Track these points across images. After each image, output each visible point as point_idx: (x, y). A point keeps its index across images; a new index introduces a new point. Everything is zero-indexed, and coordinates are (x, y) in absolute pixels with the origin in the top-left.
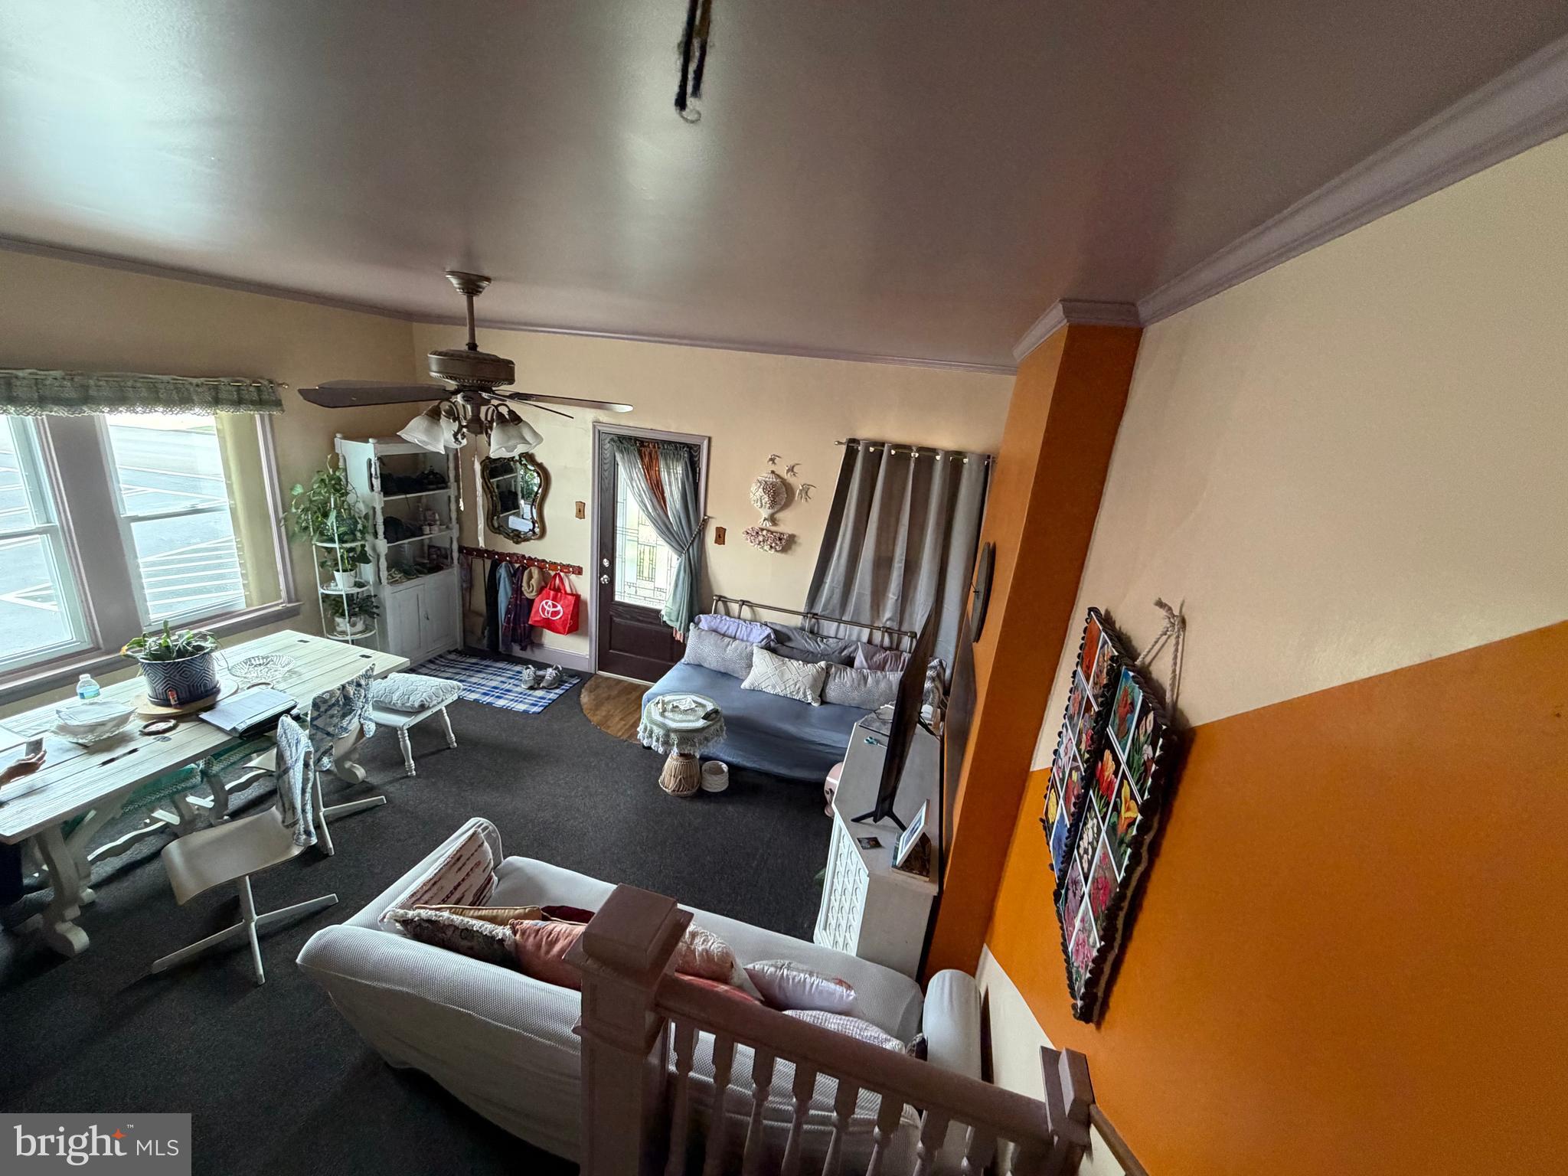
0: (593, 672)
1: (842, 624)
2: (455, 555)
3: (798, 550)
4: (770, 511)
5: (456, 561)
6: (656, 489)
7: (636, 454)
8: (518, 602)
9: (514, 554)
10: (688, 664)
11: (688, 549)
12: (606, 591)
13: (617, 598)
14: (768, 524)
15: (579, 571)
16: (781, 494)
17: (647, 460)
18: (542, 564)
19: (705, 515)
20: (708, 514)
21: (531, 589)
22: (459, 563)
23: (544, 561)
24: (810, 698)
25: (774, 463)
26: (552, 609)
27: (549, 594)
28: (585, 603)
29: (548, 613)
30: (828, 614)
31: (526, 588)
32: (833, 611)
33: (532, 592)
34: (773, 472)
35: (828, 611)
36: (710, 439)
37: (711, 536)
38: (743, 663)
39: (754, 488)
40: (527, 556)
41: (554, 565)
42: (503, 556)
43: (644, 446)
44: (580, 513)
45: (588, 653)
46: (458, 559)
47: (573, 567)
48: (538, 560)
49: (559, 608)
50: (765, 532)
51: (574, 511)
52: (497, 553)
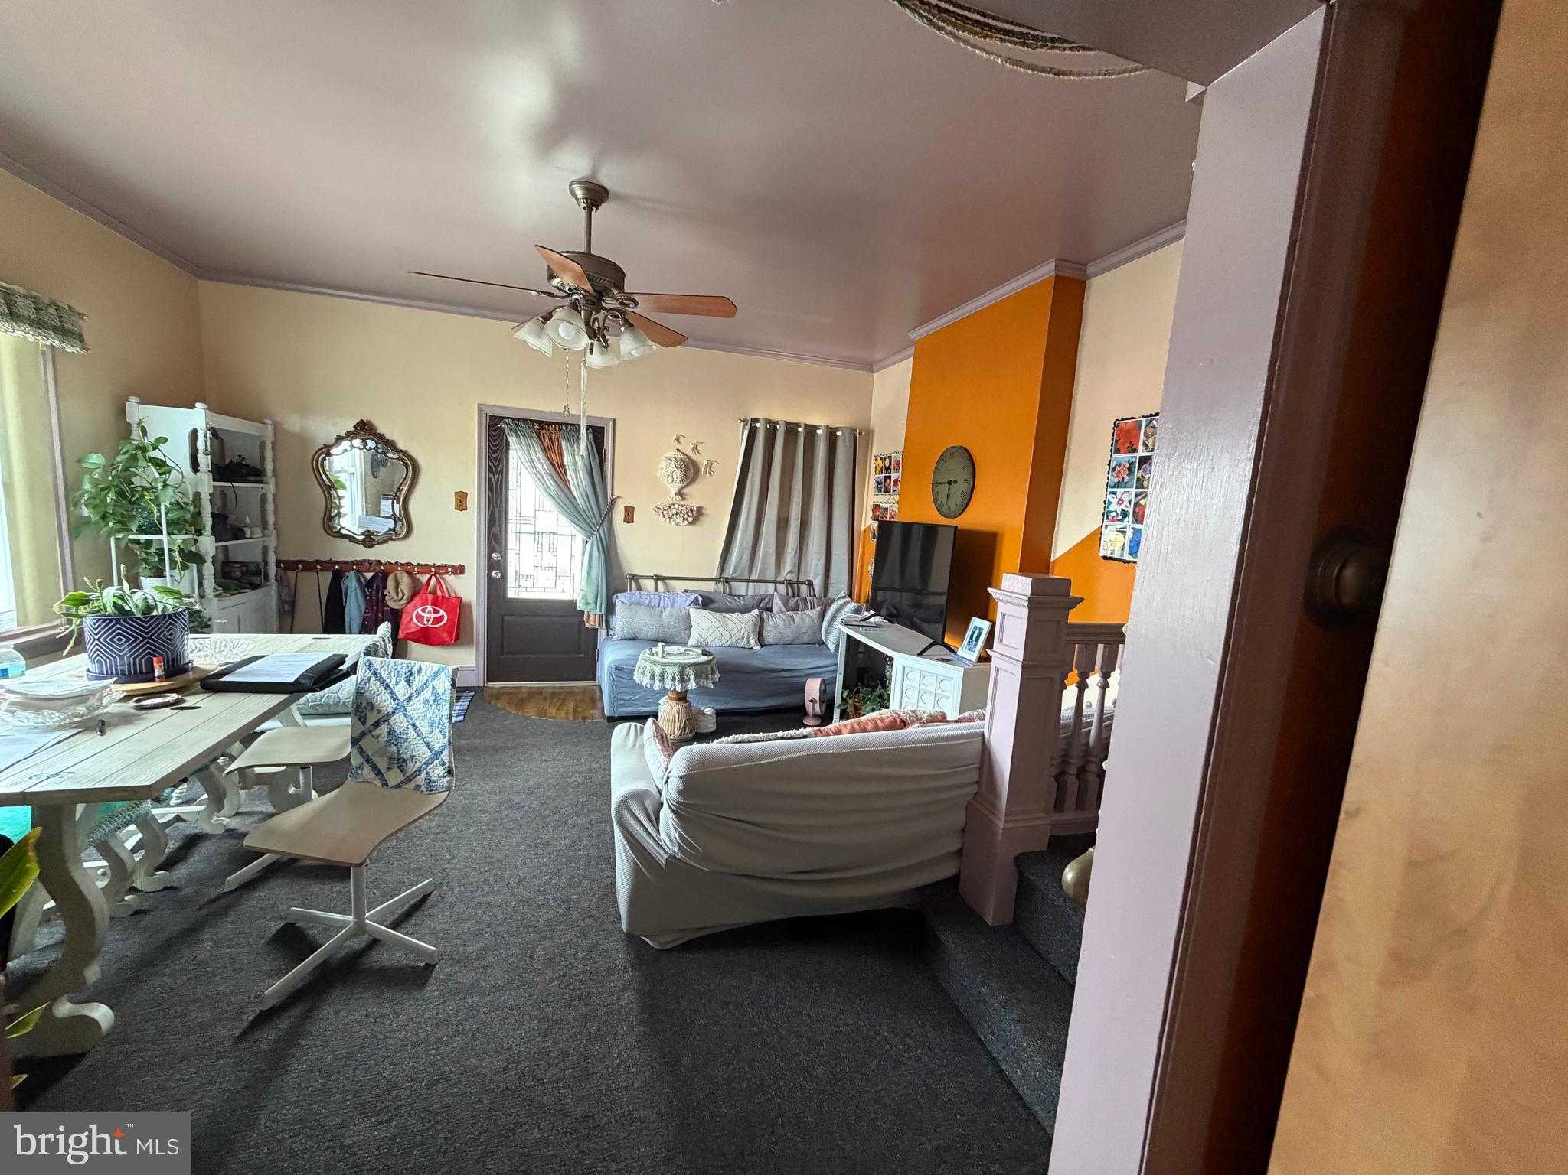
0: (481, 685)
1: (750, 584)
2: (272, 570)
3: (705, 521)
4: (680, 486)
5: (272, 577)
6: (559, 469)
7: (535, 436)
8: (380, 615)
9: (364, 561)
10: (621, 640)
11: (598, 530)
12: (495, 588)
13: (511, 595)
14: (678, 498)
15: (459, 570)
16: (690, 470)
17: (546, 442)
18: (408, 568)
19: (612, 495)
20: (616, 494)
21: (400, 595)
22: (276, 580)
23: (409, 564)
24: (752, 642)
25: (679, 442)
26: (433, 615)
27: (427, 599)
28: (469, 606)
29: (428, 621)
30: (739, 575)
31: (393, 594)
32: (743, 572)
33: (400, 600)
34: (678, 450)
35: (738, 573)
36: (614, 420)
37: (619, 515)
38: (681, 625)
39: (663, 464)
40: (383, 561)
41: (425, 568)
42: (347, 565)
43: (542, 429)
44: (461, 501)
45: (475, 665)
46: (276, 576)
47: (453, 566)
48: (402, 564)
49: (442, 612)
50: (676, 506)
51: (452, 502)
52: (337, 563)
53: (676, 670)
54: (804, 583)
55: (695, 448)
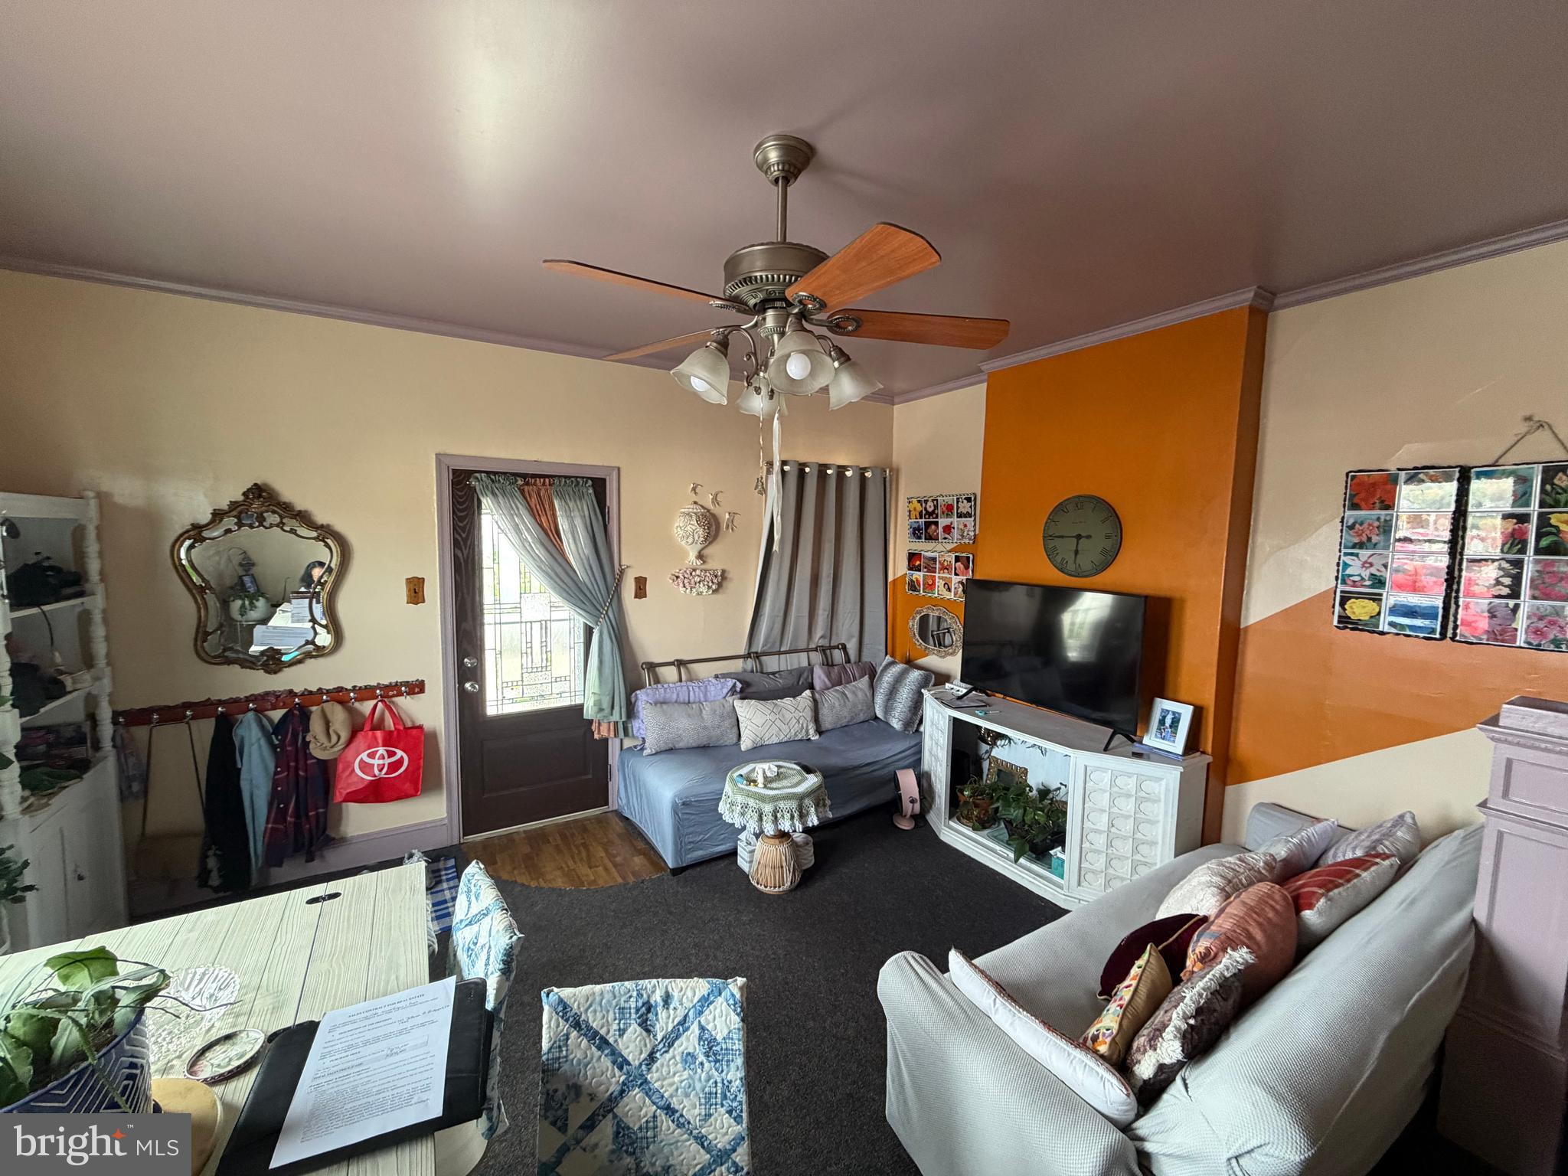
0: (456, 842)
1: (782, 656)
2: (107, 730)
3: (730, 586)
4: (700, 547)
5: (107, 744)
6: (551, 536)
7: (518, 494)
8: (301, 773)
9: (267, 694)
10: (656, 753)
11: (607, 612)
12: (468, 705)
13: (491, 711)
14: (699, 562)
15: (417, 688)
16: (712, 526)
17: (534, 501)
18: (339, 696)
19: (620, 565)
20: (623, 563)
21: (334, 738)
22: (114, 746)
23: (340, 689)
24: (811, 732)
25: (696, 493)
26: (387, 761)
27: (376, 738)
28: (433, 736)
29: (381, 770)
30: (770, 648)
31: (322, 738)
32: (774, 643)
33: (332, 747)
34: (695, 503)
35: (769, 645)
36: (619, 469)
37: (628, 588)
38: (727, 723)
39: (679, 522)
40: (296, 690)
41: (366, 693)
42: (238, 705)
43: (527, 484)
44: (416, 591)
45: (445, 815)
46: (113, 739)
47: (406, 684)
48: (328, 692)
49: (400, 753)
50: (698, 572)
51: (403, 592)
52: (220, 703)
53: (793, 804)
54: (837, 647)
55: (715, 500)
